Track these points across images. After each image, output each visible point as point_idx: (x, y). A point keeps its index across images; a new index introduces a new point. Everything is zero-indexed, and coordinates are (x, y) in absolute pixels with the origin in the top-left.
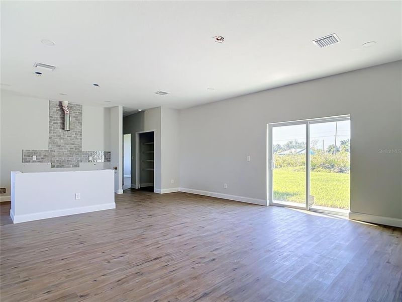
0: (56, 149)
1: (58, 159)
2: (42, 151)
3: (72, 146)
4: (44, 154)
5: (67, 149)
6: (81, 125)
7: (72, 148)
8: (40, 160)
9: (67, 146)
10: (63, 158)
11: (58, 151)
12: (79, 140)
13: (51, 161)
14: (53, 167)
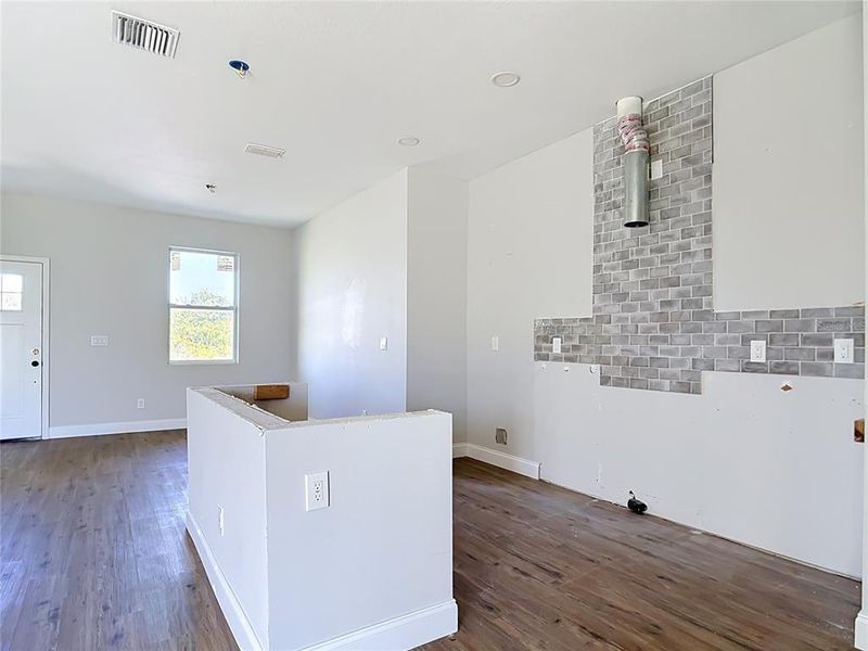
0: (614, 310)
1: (618, 353)
2: (575, 320)
3: (671, 293)
4: (579, 331)
5: (650, 307)
6: (709, 178)
7: (669, 303)
8: (571, 354)
9: (651, 293)
10: (637, 348)
11: (620, 319)
12: (700, 259)
13: (600, 360)
14: (605, 381)
